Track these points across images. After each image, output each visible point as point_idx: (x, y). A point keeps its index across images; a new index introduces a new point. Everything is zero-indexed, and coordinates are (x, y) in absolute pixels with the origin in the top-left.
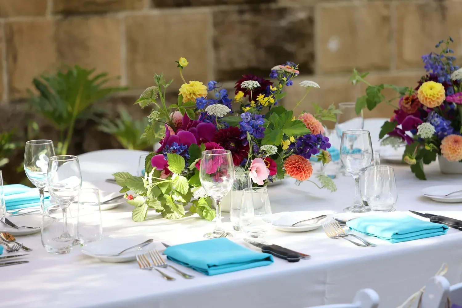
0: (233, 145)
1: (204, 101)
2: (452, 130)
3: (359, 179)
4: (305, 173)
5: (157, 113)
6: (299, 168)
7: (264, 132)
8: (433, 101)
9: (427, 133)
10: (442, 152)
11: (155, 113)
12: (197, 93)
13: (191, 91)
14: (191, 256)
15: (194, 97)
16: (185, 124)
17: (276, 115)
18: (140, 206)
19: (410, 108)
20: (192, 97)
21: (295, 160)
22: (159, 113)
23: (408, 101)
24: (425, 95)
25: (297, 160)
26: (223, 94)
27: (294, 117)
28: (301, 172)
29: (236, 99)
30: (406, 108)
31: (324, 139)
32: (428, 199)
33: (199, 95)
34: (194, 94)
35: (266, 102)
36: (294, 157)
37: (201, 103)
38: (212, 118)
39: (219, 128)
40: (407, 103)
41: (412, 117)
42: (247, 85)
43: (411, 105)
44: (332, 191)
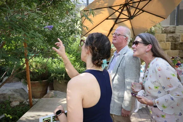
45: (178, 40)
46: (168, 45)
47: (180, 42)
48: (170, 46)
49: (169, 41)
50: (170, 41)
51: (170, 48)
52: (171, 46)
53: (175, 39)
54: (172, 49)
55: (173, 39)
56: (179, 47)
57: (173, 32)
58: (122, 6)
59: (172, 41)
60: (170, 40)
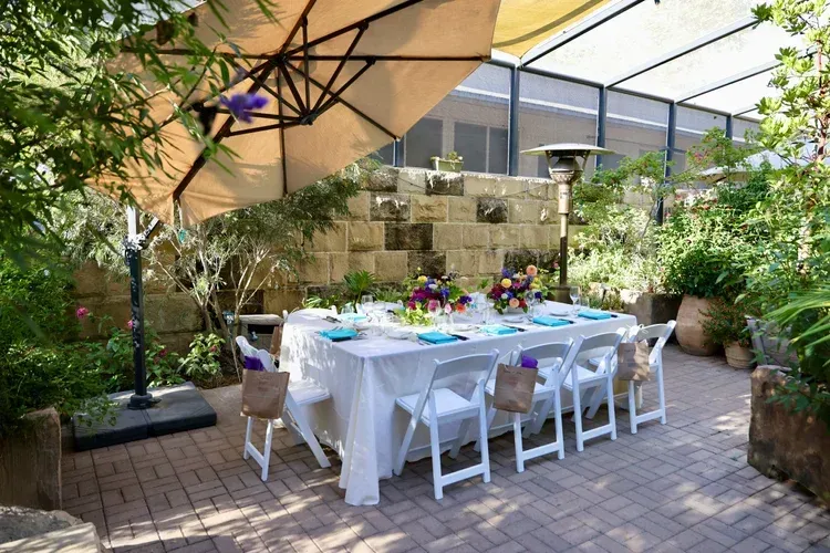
0: (439, 299)
2: (513, 296)
6: (461, 309)
7: (449, 295)
8: (507, 286)
9: (504, 297)
10: (510, 304)
14: (429, 337)
16: (420, 291)
19: (498, 288)
31: (469, 298)
32: (507, 321)
36: (459, 304)
37: (426, 284)
38: (431, 290)
39: (434, 293)
41: (499, 291)
45: (405, 216)
46: (377, 231)
47: (412, 221)
48: (384, 237)
49: (378, 218)
50: (382, 219)
51: (383, 243)
52: (387, 235)
53: (398, 212)
54: (388, 247)
55: (393, 213)
56: (408, 240)
57: (391, 189)
58: (264, 61)
59: (387, 219)
60: (384, 216)
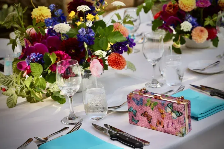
0: (74, 51)
1: (50, 21)
2: (198, 24)
3: (155, 65)
4: (122, 65)
5: (19, 32)
6: (118, 63)
7: (94, 41)
8: (189, 8)
9: (187, 28)
10: (193, 37)
11: (17, 32)
12: (44, 15)
13: (40, 14)
15: (43, 18)
17: (101, 28)
18: (11, 96)
19: (172, 12)
20: (42, 18)
21: (115, 57)
22: (20, 32)
23: (171, 7)
24: (184, 4)
25: (116, 58)
26: (60, 13)
27: (114, 29)
28: (120, 65)
29: (70, 16)
30: (170, 12)
31: (131, 41)
33: (46, 16)
34: (43, 16)
35: (92, 19)
37: (48, 23)
39: (63, 39)
40: (171, 9)
41: (173, 17)
42: (81, 9)
43: (173, 10)
44: (134, 71)
